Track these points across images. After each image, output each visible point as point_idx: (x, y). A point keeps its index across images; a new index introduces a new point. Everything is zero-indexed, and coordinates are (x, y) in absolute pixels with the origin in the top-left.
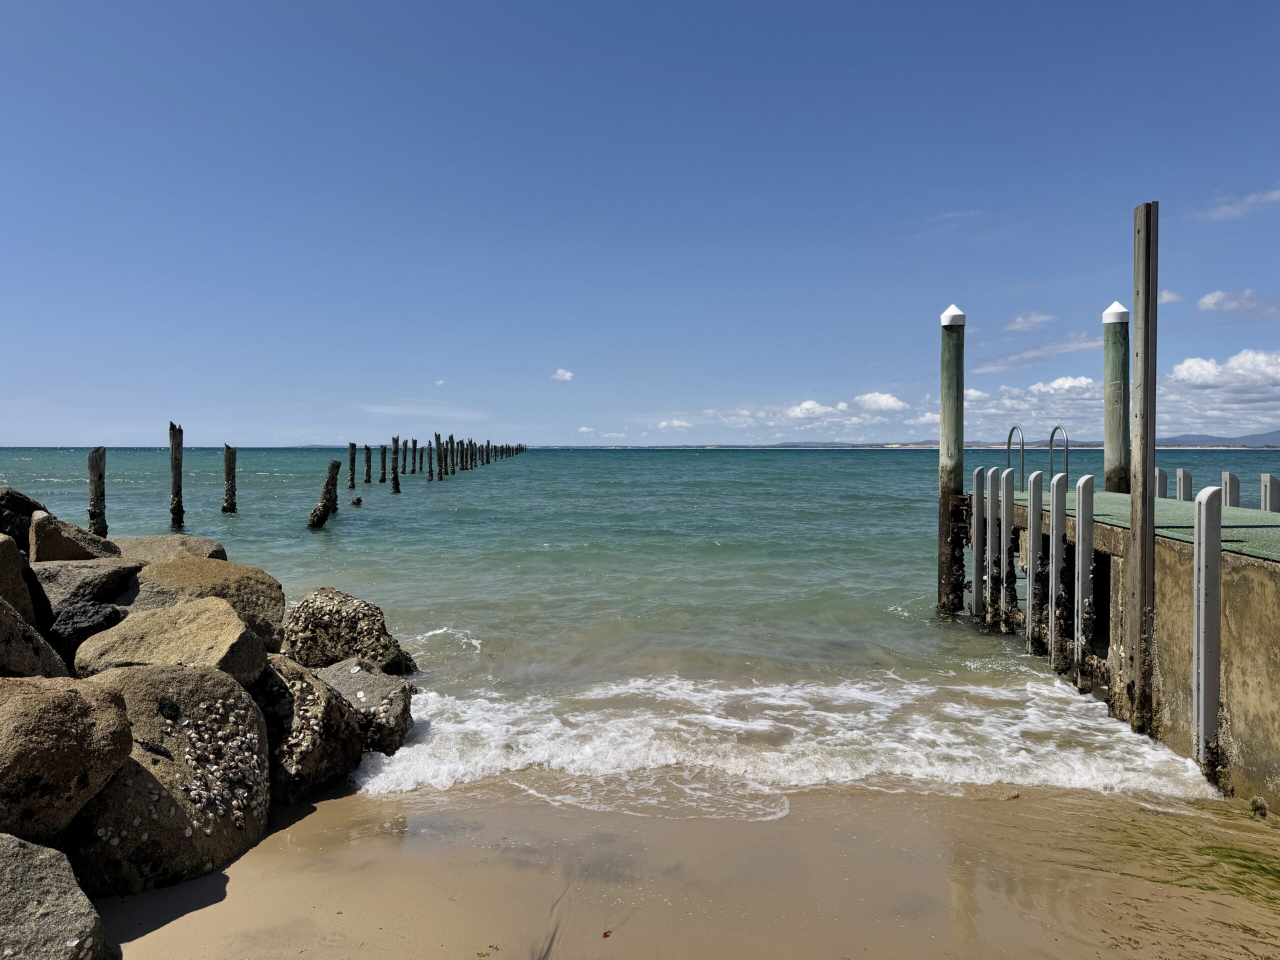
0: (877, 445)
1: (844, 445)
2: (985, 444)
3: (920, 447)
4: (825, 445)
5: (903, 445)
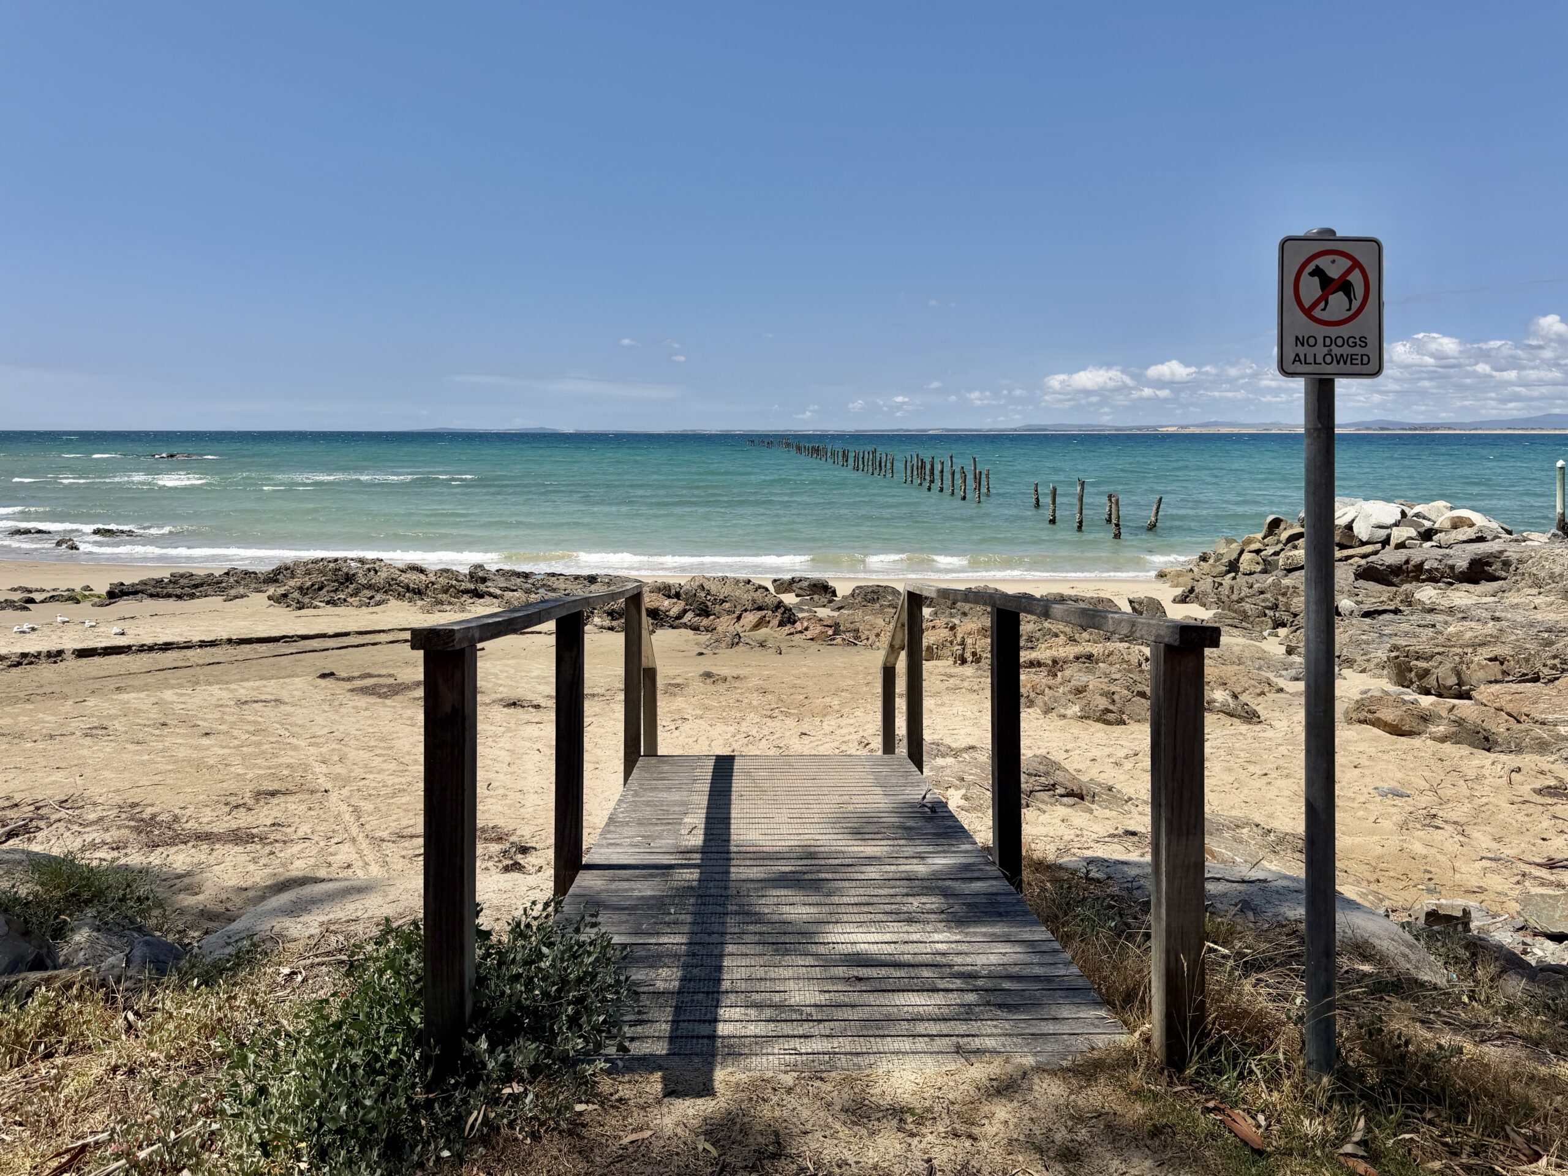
0: (1148, 428)
5: (1183, 427)
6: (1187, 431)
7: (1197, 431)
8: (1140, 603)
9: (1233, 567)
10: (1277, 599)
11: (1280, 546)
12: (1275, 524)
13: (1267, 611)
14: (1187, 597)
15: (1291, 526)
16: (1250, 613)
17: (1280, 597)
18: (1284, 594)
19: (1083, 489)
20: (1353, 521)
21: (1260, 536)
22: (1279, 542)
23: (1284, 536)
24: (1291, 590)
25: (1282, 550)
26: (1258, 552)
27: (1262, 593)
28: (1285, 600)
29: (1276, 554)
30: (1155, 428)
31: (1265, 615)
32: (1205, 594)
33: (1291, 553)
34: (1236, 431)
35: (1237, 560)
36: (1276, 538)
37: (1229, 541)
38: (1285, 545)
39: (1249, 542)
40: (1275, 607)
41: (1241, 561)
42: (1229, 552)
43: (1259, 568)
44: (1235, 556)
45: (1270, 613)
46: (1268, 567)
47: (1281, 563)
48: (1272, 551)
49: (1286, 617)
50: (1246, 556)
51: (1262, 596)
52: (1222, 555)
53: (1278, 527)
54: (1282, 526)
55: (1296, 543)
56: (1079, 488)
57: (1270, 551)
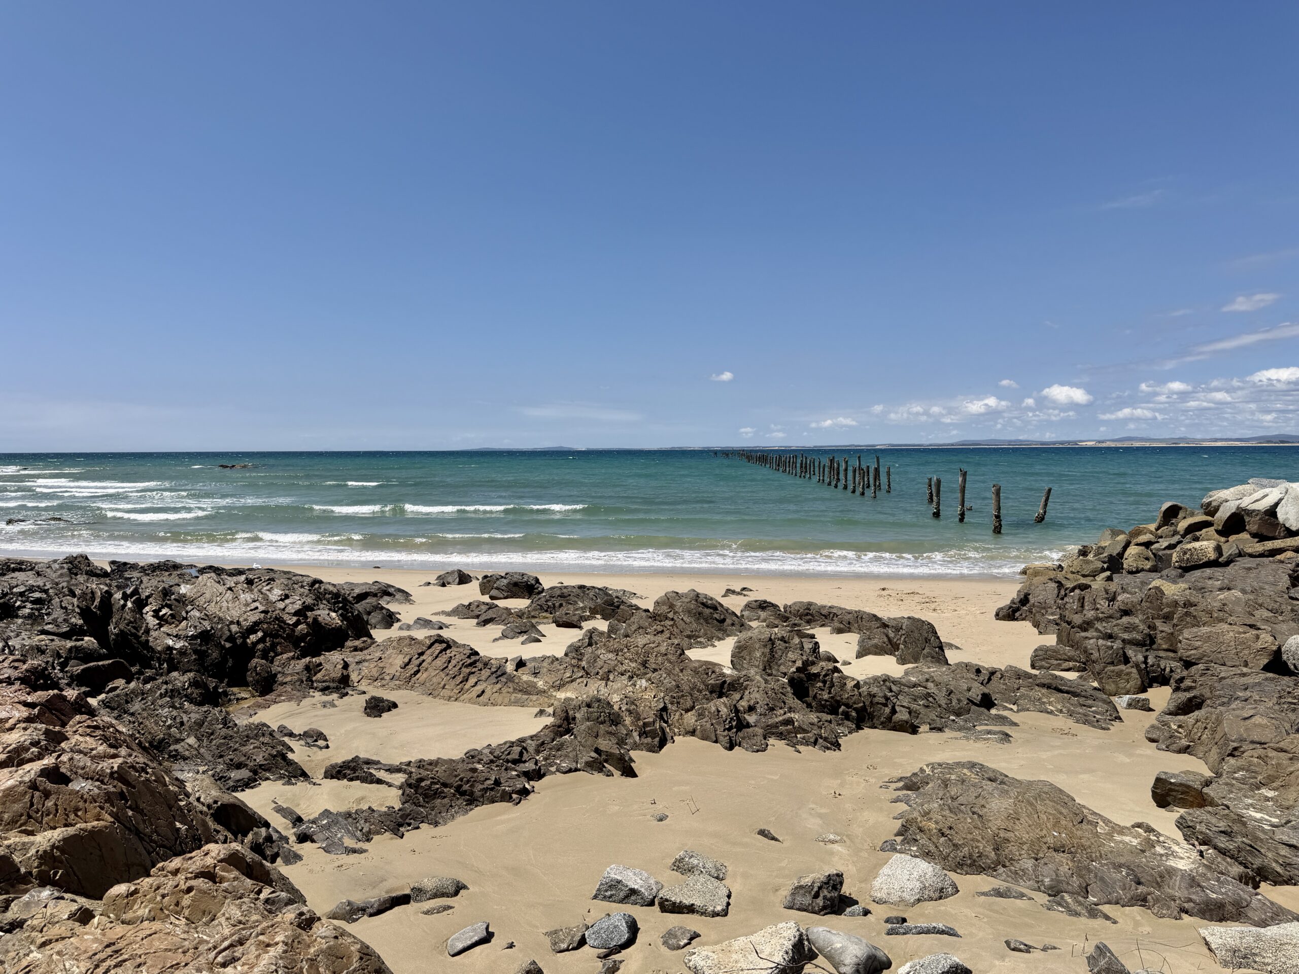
0: (1069, 442)
1: (1032, 442)
2: (1194, 440)
3: (1119, 445)
4: (1010, 442)
5: (1099, 442)
6: (1104, 445)
7: (1113, 445)
8: (898, 629)
9: (1114, 564)
10: (1152, 627)
11: (1177, 538)
12: (1172, 513)
13: (1130, 653)
14: (1018, 609)
15: (1192, 514)
16: (1096, 655)
17: (1158, 623)
18: (1167, 618)
19: (964, 480)
20: (1277, 504)
21: (1152, 527)
22: (1175, 533)
23: (1183, 525)
24: (1181, 611)
25: (1179, 542)
26: (1147, 544)
27: (1126, 613)
28: (1167, 628)
29: (1171, 547)
30: (1075, 443)
31: (1126, 660)
32: (1044, 607)
33: (1189, 546)
34: (1147, 445)
35: (1121, 555)
36: (1172, 528)
37: (1115, 533)
38: (1183, 536)
39: (1138, 533)
40: (1148, 642)
41: (1126, 555)
42: (1110, 544)
43: (1148, 564)
44: (1119, 549)
45: (1135, 654)
46: (1159, 564)
47: (1174, 559)
48: (1165, 544)
49: (1169, 664)
50: (1132, 550)
51: (1125, 619)
52: (1104, 548)
53: (1176, 516)
54: (1181, 515)
55: (1198, 534)
56: (960, 479)
57: (1164, 543)
